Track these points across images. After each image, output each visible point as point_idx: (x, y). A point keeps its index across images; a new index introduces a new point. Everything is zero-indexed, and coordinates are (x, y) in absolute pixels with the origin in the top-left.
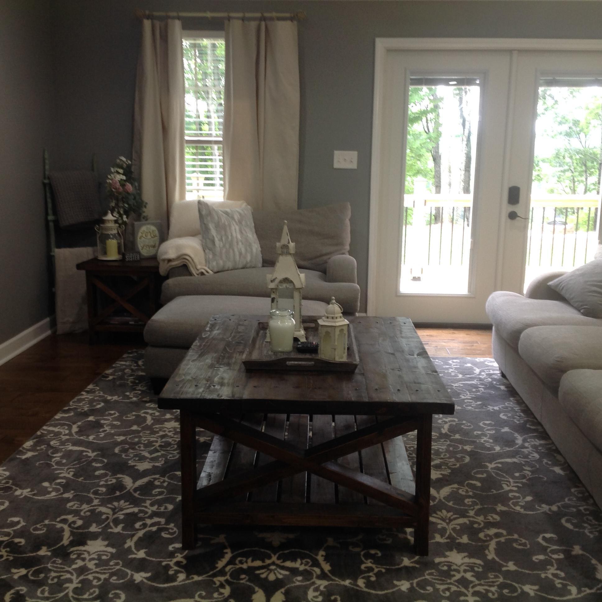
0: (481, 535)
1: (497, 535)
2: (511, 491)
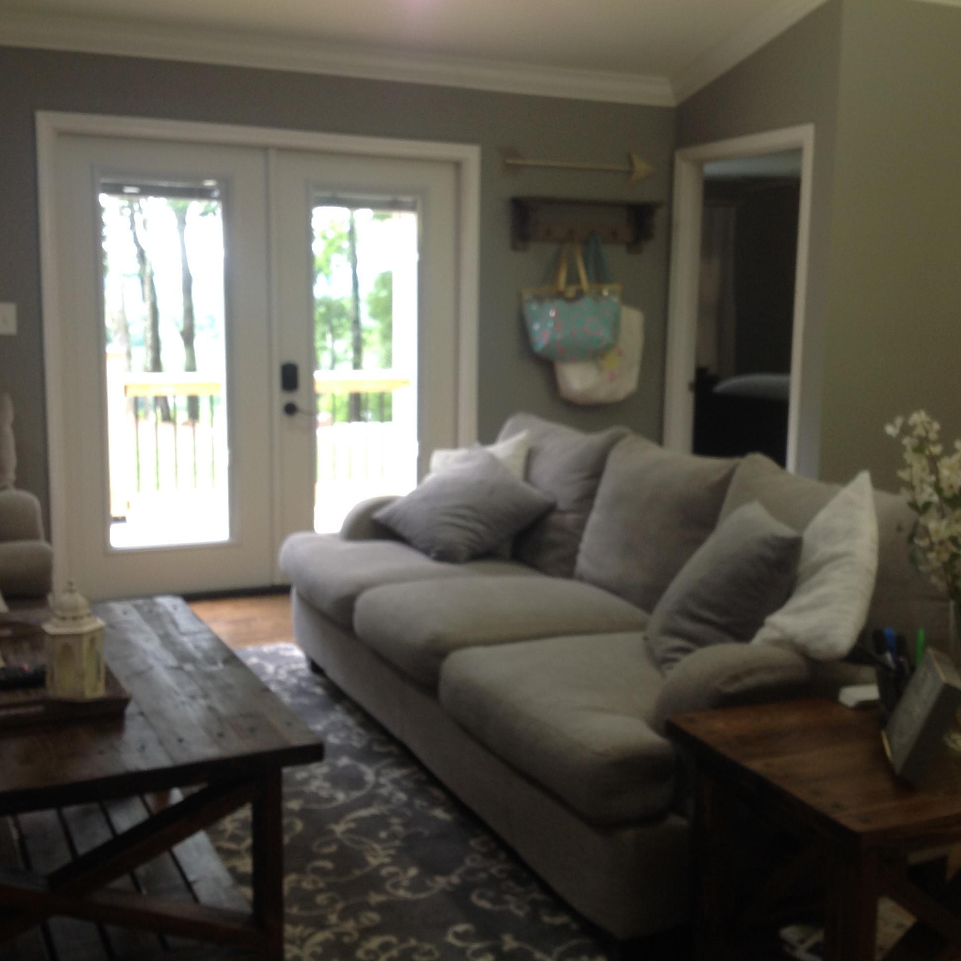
0: (360, 954)
1: (385, 947)
2: (382, 865)
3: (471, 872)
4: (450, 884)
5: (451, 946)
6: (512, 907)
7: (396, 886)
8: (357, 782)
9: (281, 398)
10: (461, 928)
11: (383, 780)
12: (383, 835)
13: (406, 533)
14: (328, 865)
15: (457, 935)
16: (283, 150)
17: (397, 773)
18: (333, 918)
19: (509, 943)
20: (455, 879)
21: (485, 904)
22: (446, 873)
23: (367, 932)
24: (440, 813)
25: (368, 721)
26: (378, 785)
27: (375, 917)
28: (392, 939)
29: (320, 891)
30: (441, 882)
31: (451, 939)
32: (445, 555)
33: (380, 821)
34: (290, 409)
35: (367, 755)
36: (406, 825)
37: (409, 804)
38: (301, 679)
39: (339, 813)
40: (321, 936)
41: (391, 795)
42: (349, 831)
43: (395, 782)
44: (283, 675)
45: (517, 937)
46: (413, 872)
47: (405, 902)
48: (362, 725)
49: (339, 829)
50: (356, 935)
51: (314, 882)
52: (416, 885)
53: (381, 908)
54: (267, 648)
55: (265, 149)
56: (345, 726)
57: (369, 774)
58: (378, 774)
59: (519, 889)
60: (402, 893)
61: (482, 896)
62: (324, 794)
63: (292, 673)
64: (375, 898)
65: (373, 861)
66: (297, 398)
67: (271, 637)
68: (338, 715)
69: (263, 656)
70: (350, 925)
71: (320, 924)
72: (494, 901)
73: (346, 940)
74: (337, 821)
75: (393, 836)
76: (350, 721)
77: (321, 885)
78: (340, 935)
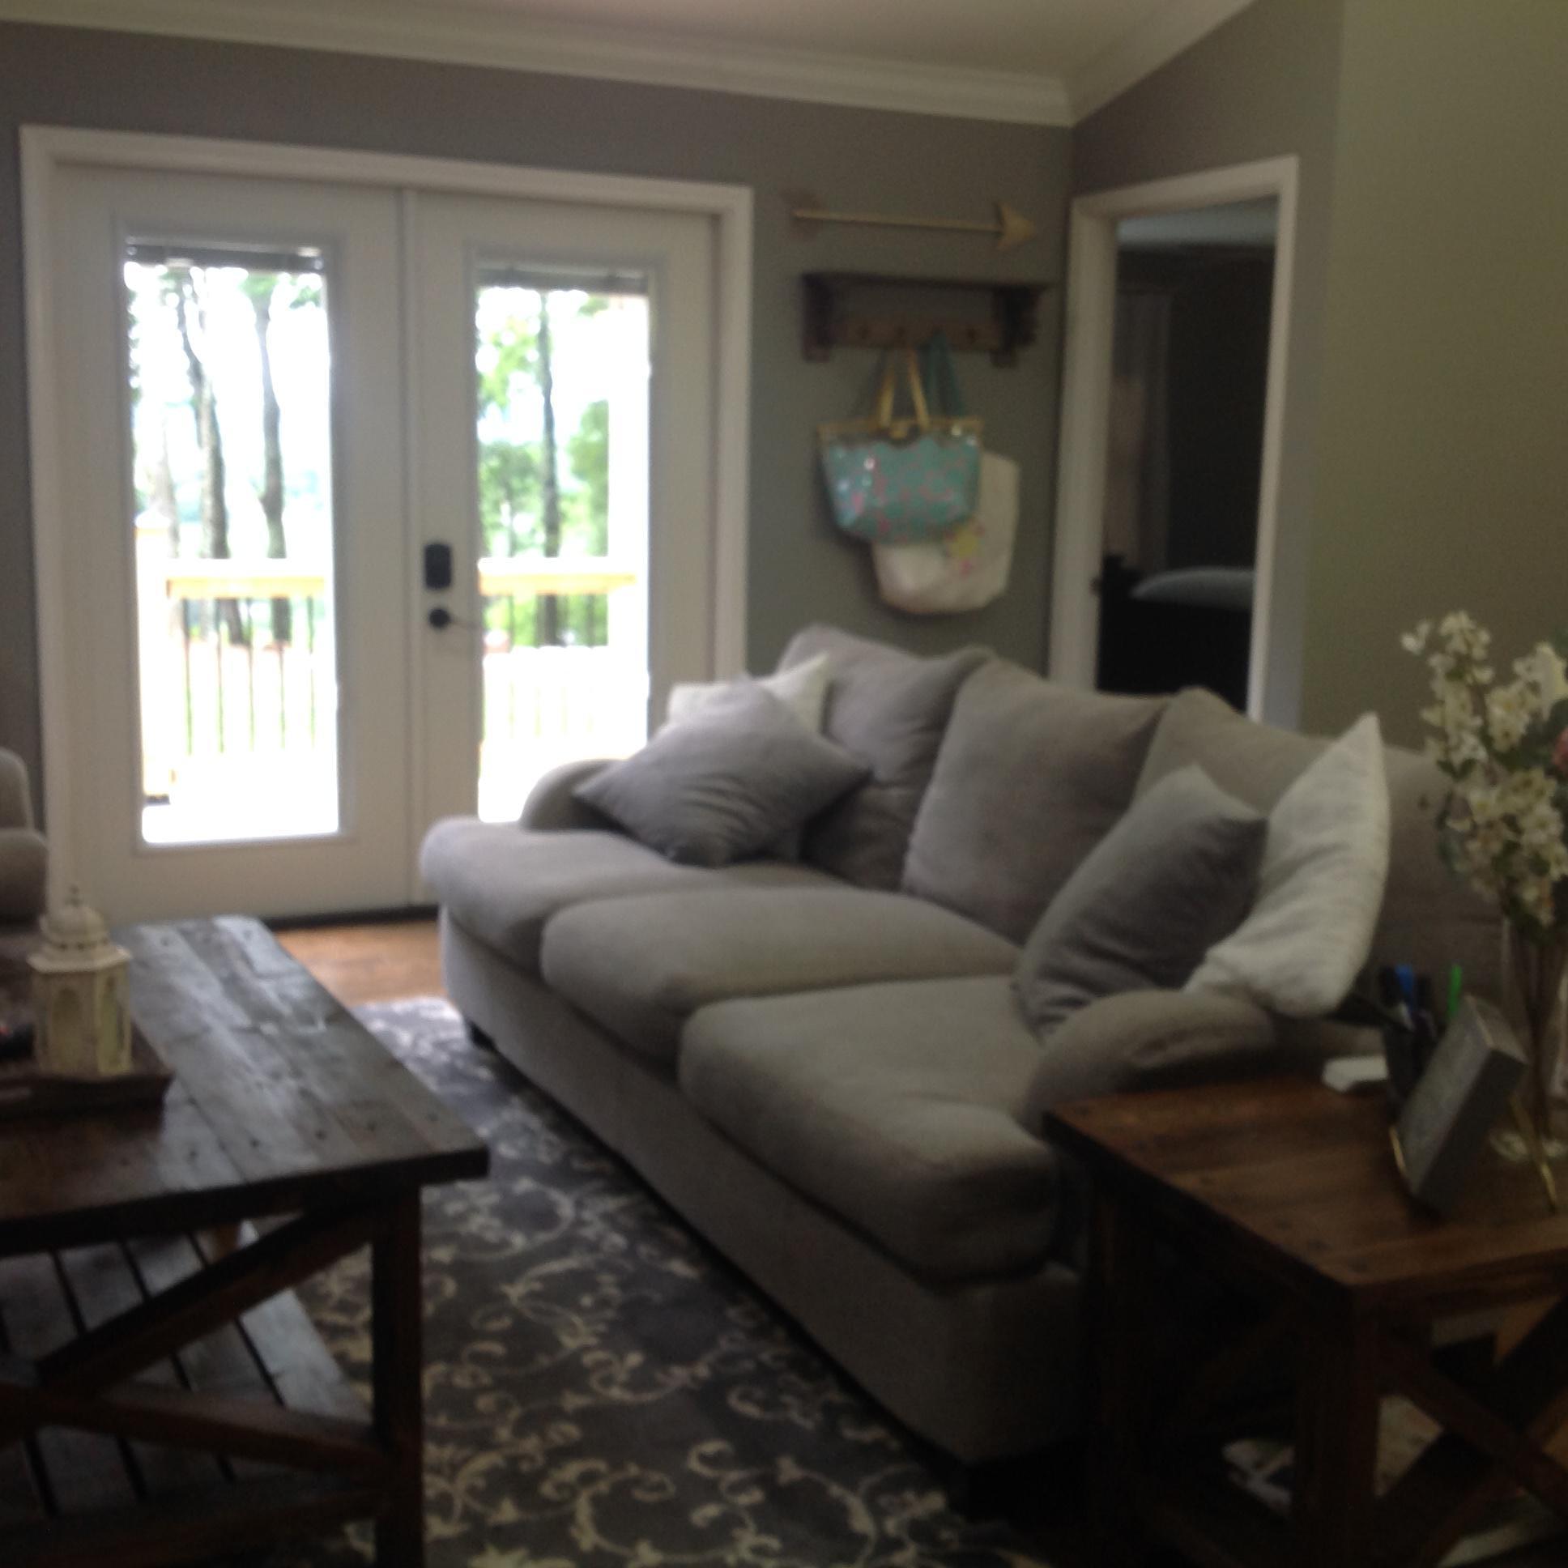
0: (547, 1489)
1: (588, 1478)
2: (587, 1349)
3: (729, 1359)
4: (694, 1378)
5: (693, 1476)
6: (795, 1416)
7: (607, 1381)
8: (544, 1217)
9: (423, 601)
10: (711, 1447)
11: (587, 1215)
12: (587, 1301)
13: (628, 819)
14: (497, 1348)
15: (705, 1459)
16: (426, 192)
17: (611, 1204)
18: (504, 1433)
19: (789, 1470)
20: (703, 1371)
21: (750, 1410)
22: (688, 1358)
23: (559, 1455)
24: (679, 1267)
25: (563, 1121)
26: (579, 1223)
27: (572, 1431)
28: (601, 1466)
29: (484, 1390)
30: (679, 1375)
31: (694, 1465)
32: (692, 854)
33: (582, 1280)
34: (439, 619)
35: (562, 1175)
36: (624, 1286)
37: (630, 1253)
38: (454, 1055)
39: (517, 1267)
40: (484, 1462)
41: (601, 1238)
42: (533, 1295)
43: (608, 1217)
44: (425, 1048)
45: (802, 1461)
46: (634, 1359)
47: (622, 1408)
48: (556, 1128)
49: (515, 1292)
50: (540, 1460)
51: (474, 1377)
52: (639, 1381)
53: (582, 1417)
54: (400, 1006)
55: (398, 190)
56: (526, 1129)
57: (565, 1205)
58: (579, 1205)
59: (805, 1386)
60: (616, 1393)
61: (745, 1397)
62: (491, 1237)
63: (441, 1045)
64: (572, 1401)
65: (570, 1343)
66: (451, 600)
67: (408, 988)
68: (515, 1113)
69: (394, 1019)
70: (531, 1444)
71: (483, 1442)
72: (765, 1405)
73: (525, 1467)
74: (511, 1279)
75: (603, 1303)
76: (535, 1122)
77: (486, 1380)
78: (514, 1460)
